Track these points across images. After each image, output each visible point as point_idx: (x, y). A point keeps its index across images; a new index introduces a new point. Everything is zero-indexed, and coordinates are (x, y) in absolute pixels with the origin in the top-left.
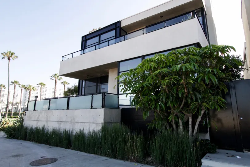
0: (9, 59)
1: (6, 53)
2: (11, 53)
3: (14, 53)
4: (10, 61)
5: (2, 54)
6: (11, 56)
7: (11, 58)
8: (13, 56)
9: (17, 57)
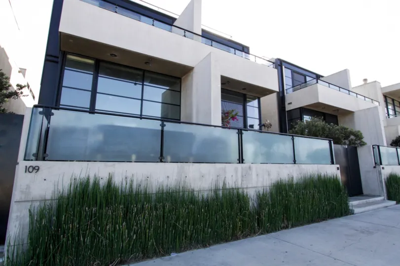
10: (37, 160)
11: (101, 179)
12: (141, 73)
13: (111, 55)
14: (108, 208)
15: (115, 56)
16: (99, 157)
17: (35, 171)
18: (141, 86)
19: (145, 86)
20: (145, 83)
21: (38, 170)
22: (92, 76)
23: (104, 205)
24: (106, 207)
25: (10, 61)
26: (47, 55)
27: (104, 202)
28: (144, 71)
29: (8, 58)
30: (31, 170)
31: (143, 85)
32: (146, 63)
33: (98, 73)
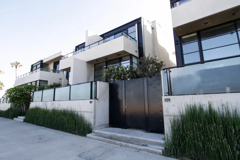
0: (16, 67)
1: (14, 63)
2: (17, 63)
3: (19, 63)
4: (17, 68)
5: (11, 64)
6: (17, 65)
7: (17, 67)
8: (19, 65)
9: (22, 66)
10: (169, 95)
11: (203, 106)
12: (233, 24)
13: (204, 24)
14: (211, 125)
15: (207, 23)
16: (201, 91)
17: (169, 101)
18: (236, 33)
19: (238, 32)
20: (238, 30)
21: (170, 100)
22: (197, 42)
23: (207, 123)
24: (208, 124)
25: (167, 51)
26: (175, 42)
27: (207, 121)
28: (235, 21)
29: (166, 50)
30: (167, 100)
31: (237, 32)
32: (233, 14)
33: (200, 39)
